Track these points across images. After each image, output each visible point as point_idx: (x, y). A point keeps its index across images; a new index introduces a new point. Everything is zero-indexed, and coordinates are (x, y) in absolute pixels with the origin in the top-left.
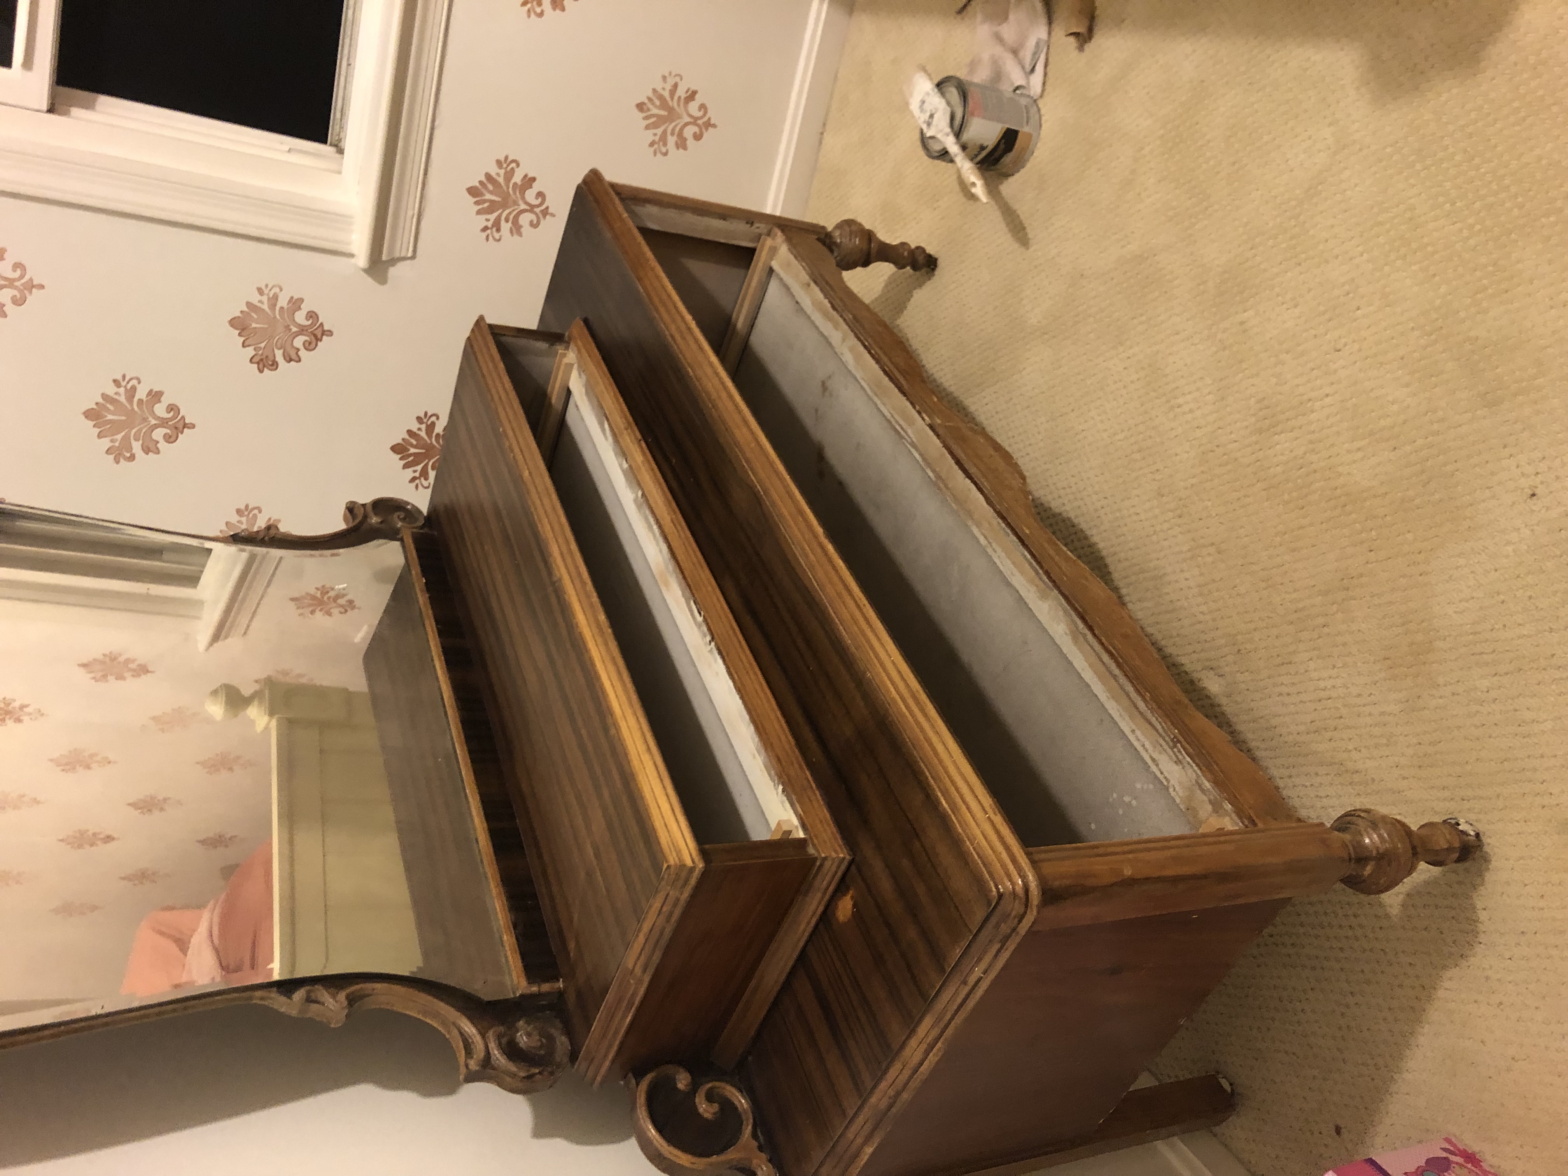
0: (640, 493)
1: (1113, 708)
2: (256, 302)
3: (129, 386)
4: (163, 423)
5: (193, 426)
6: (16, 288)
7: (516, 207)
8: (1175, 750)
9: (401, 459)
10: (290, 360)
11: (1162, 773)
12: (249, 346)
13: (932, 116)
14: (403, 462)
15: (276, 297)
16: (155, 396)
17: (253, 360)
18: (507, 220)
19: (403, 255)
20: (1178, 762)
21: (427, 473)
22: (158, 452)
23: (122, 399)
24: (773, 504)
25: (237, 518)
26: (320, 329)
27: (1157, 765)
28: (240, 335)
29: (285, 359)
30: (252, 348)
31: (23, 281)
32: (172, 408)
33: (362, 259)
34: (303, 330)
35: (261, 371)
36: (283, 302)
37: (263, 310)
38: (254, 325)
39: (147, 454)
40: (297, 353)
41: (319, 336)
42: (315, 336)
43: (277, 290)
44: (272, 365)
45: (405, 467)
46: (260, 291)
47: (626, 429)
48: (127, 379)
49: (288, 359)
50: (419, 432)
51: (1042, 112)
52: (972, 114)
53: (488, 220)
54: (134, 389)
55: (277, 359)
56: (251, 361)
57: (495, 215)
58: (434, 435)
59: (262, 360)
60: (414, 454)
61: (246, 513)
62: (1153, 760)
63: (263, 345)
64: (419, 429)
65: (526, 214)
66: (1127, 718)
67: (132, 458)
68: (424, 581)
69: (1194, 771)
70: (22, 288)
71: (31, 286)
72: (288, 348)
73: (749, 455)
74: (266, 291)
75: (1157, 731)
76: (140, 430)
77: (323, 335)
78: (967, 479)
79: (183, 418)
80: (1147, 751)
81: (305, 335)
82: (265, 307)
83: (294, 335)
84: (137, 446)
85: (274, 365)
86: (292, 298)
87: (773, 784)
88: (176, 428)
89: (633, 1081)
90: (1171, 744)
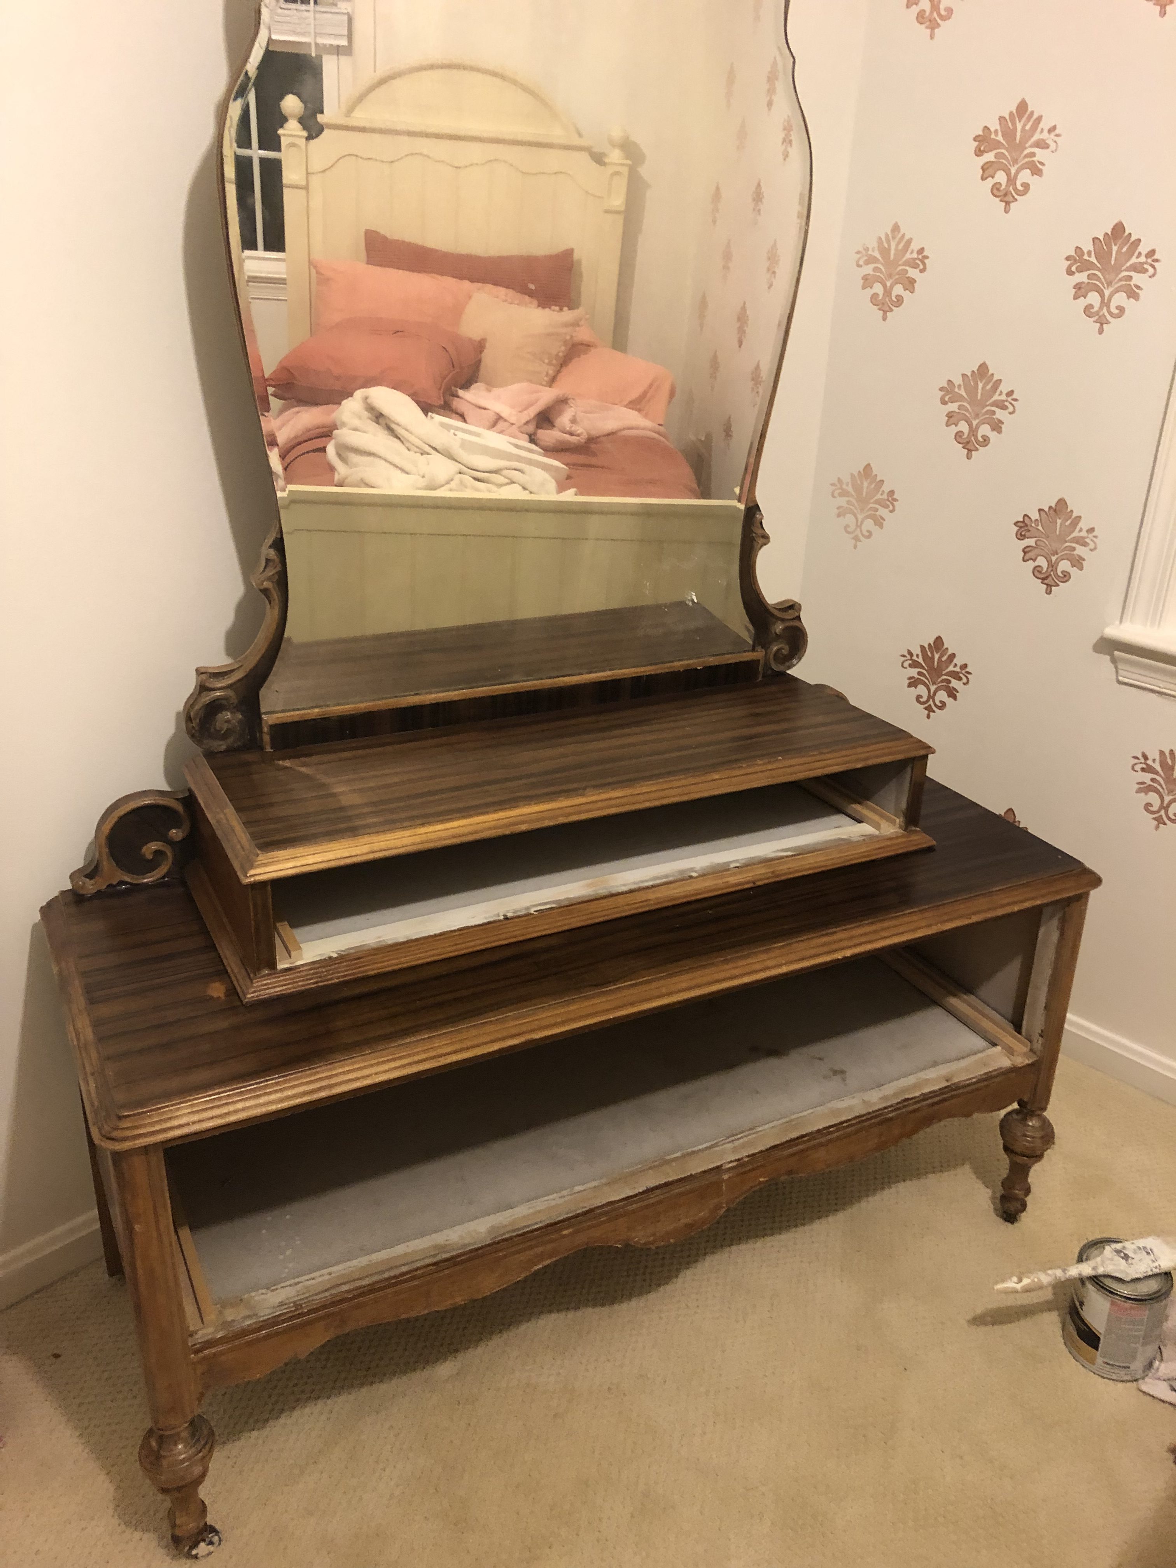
0: (694, 874)
1: (359, 1262)
2: (1080, 525)
3: (1007, 404)
4: (973, 431)
5: (968, 458)
6: (1101, 308)
7: (1166, 792)
8: (292, 1305)
9: (930, 644)
10: (1025, 553)
11: (282, 1287)
12: (1040, 514)
13: (1126, 1257)
14: (926, 646)
15: (1085, 544)
16: (997, 426)
17: (1026, 518)
18: (1152, 780)
19: (1120, 672)
20: (282, 1304)
21: (915, 667)
22: (947, 425)
23: (996, 397)
24: (587, 998)
25: (887, 491)
26: (1053, 583)
27: (290, 1285)
28: (1050, 507)
29: (1028, 547)
30: (1038, 518)
31: (1106, 314)
32: (986, 441)
33: (1115, 631)
34: (1052, 567)
35: (1016, 524)
36: (1080, 550)
37: (1073, 531)
38: (1059, 521)
39: (947, 415)
40: (1032, 559)
41: (1046, 581)
42: (1046, 578)
43: (1092, 546)
44: (1021, 535)
45: (922, 647)
46: (1092, 530)
47: (773, 872)
48: (1013, 402)
49: (1026, 550)
50: (953, 664)
51: (1120, 1385)
52: (1113, 1303)
53: (1154, 760)
54: (1005, 408)
55: (1026, 540)
56: (1025, 515)
57: (1159, 769)
58: (949, 678)
59: (1026, 525)
60: (933, 658)
61: (890, 499)
62: (298, 1283)
63: (1040, 528)
64: (956, 665)
65: (1159, 801)
66: (343, 1272)
67: (944, 403)
68: (699, 668)
69: (265, 1315)
70: (1101, 314)
71: (1102, 323)
72: (1037, 551)
73: (654, 985)
74: (1090, 536)
75: (316, 1294)
76: (967, 410)
77: (1047, 585)
78: (645, 1189)
79: (977, 450)
80: (307, 1280)
81: (1048, 568)
82: (1075, 534)
83: (1049, 559)
84: (953, 407)
85: (1021, 536)
86: (1084, 560)
87: (343, 949)
88: (968, 443)
89: (181, 796)
90: (298, 1303)
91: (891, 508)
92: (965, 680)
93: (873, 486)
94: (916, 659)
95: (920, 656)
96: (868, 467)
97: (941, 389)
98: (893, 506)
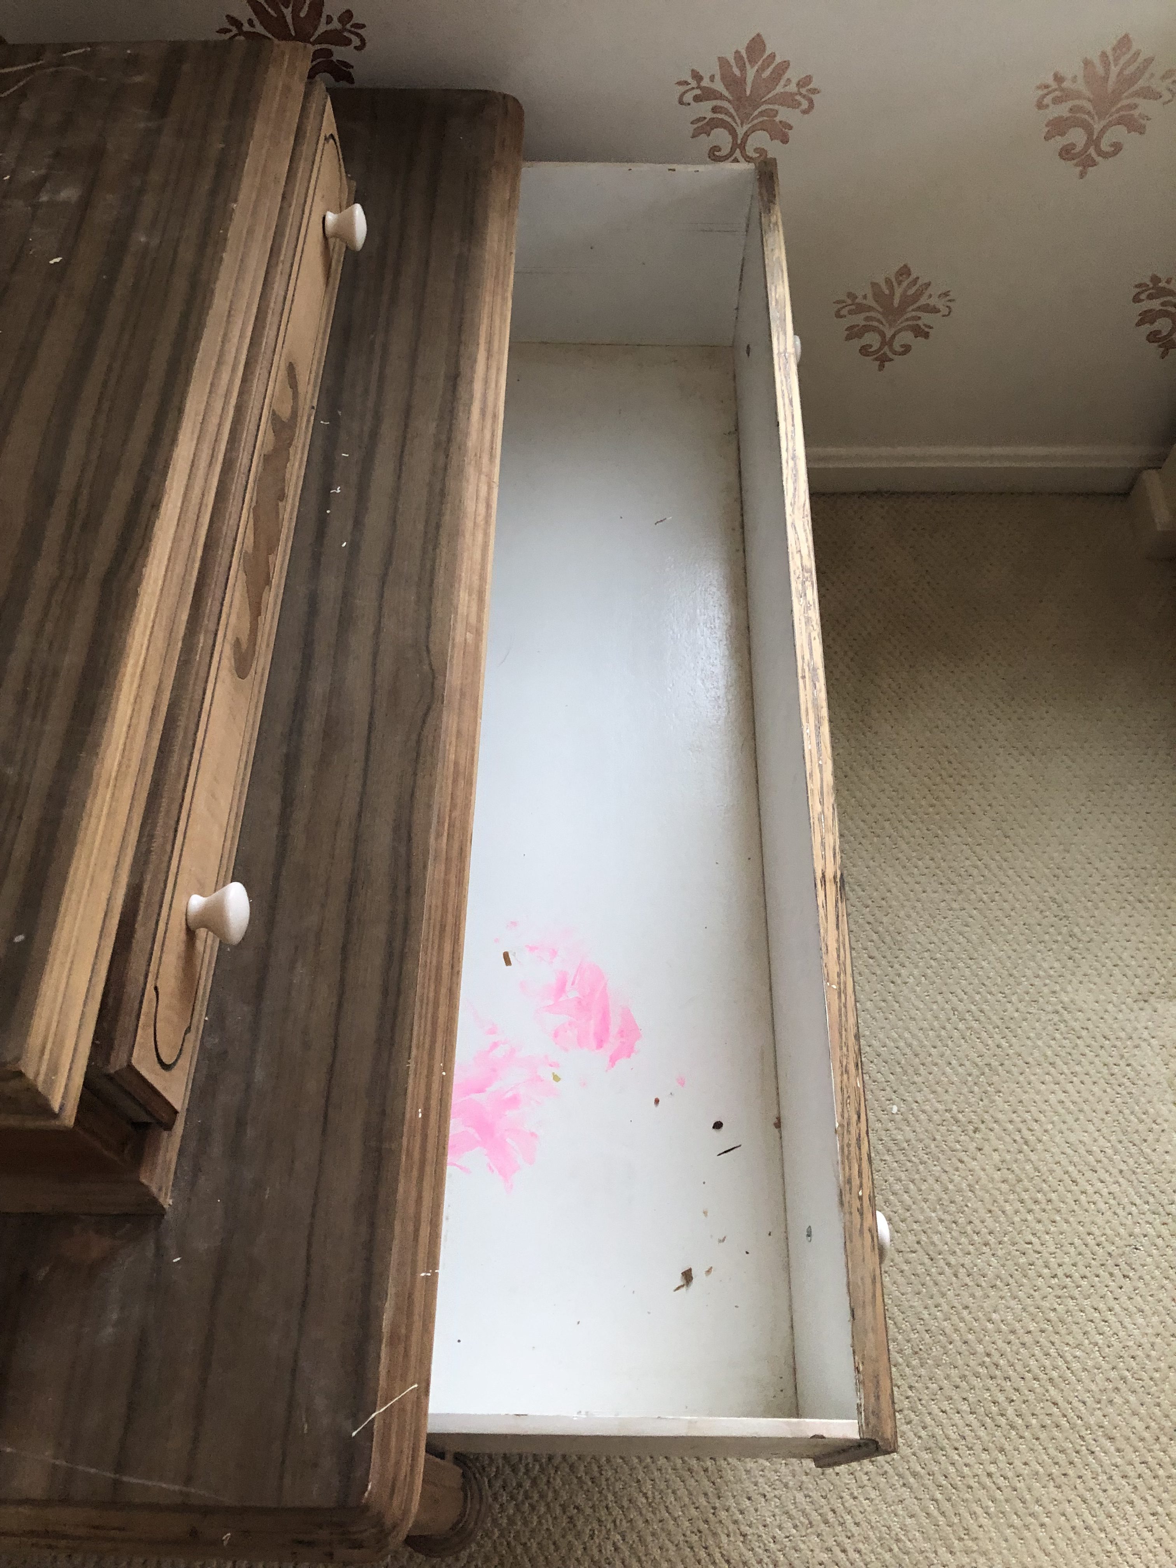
7: (739, 121)
18: (714, 109)
50: (323, 20)
57: (723, 89)
65: (730, 139)
92: (356, 41)
94: (251, 30)
95: (256, 22)
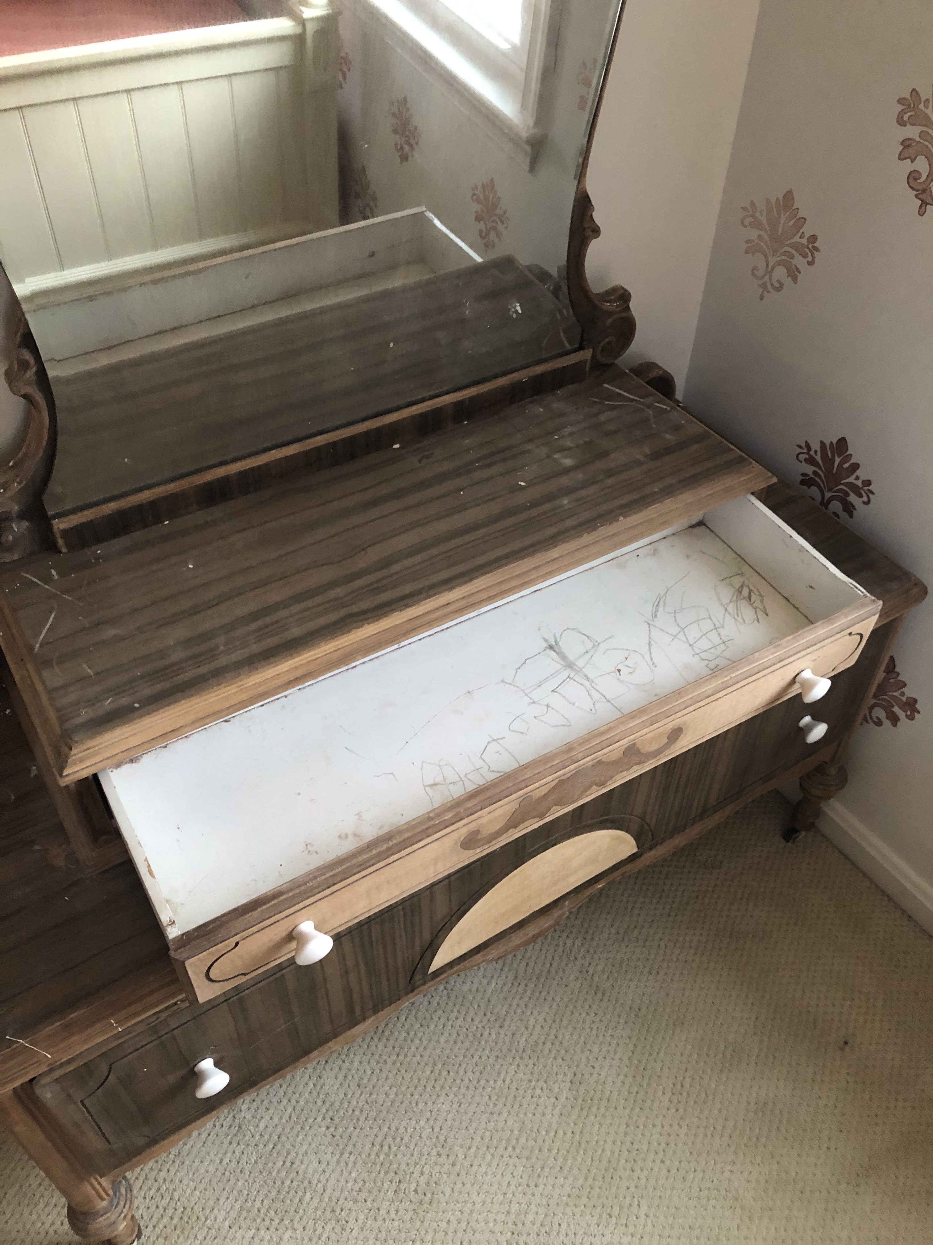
5: (921, 213)
9: (831, 443)
14: (827, 444)
21: (812, 464)
22: (901, 158)
25: (807, 235)
39: (902, 144)
45: (823, 444)
50: (854, 476)
58: (848, 490)
60: (833, 460)
61: (810, 246)
64: (857, 478)
67: (901, 122)
84: (913, 132)
88: (924, 191)
91: (810, 259)
92: (865, 499)
93: (792, 223)
94: (814, 456)
95: (819, 454)
96: (789, 196)
97: (901, 101)
98: (813, 258)
